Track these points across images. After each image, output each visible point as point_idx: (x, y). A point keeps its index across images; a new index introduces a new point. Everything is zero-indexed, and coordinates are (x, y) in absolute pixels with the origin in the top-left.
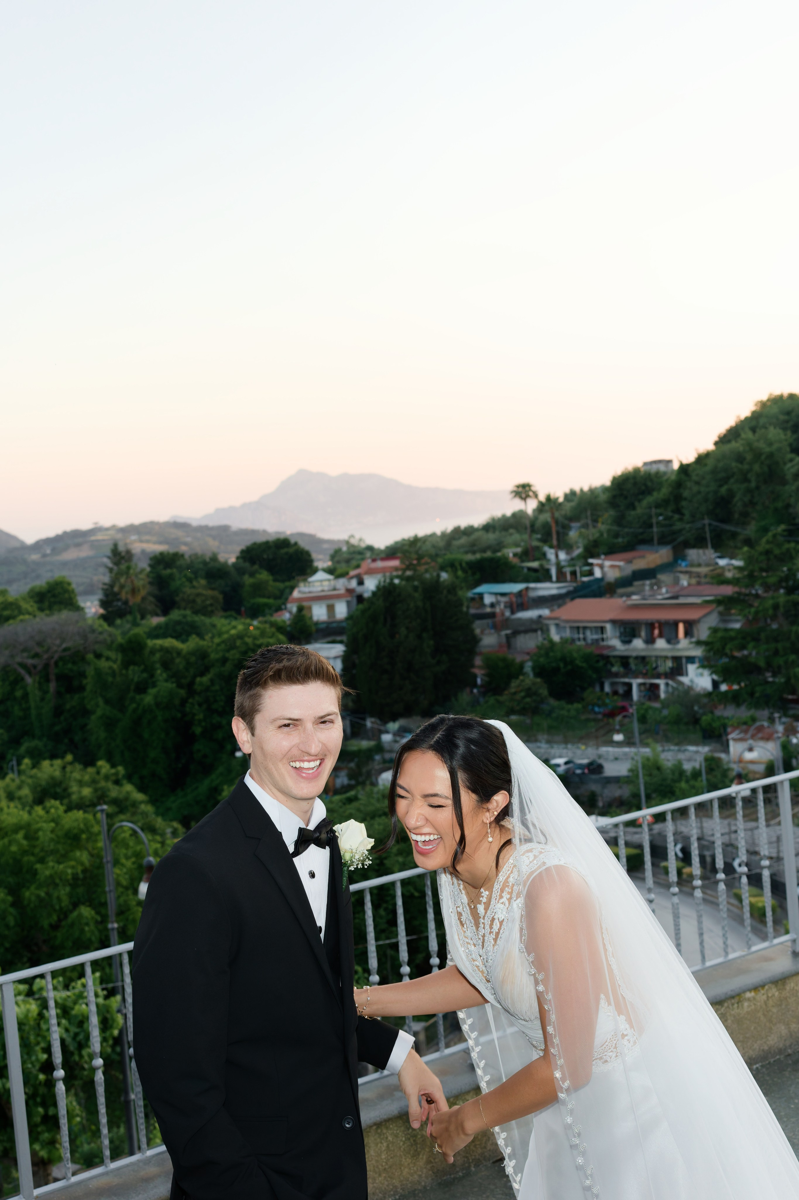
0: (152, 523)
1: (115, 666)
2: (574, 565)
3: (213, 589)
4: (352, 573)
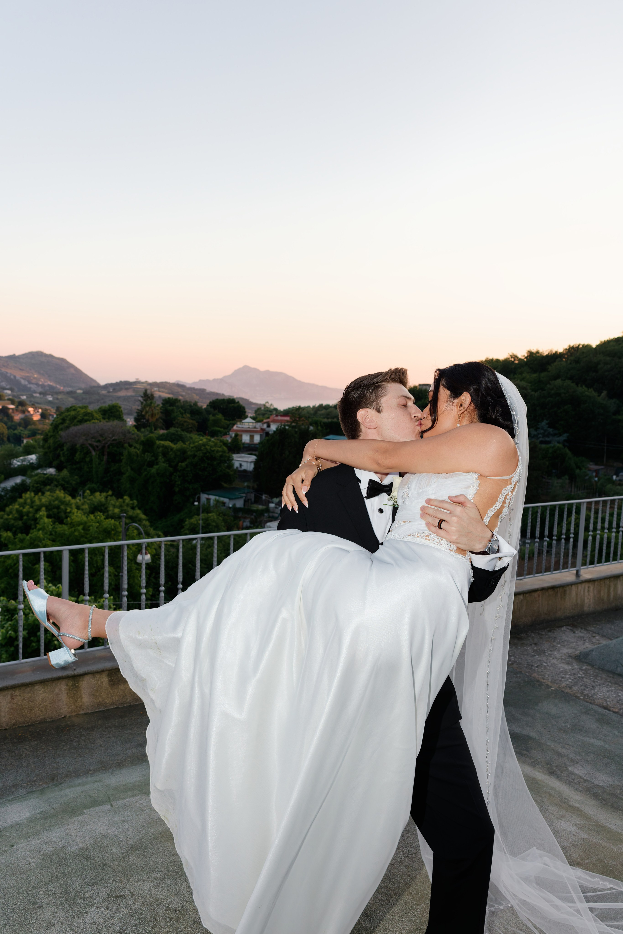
0: (166, 382)
1: (138, 452)
3: (193, 420)
4: (265, 421)
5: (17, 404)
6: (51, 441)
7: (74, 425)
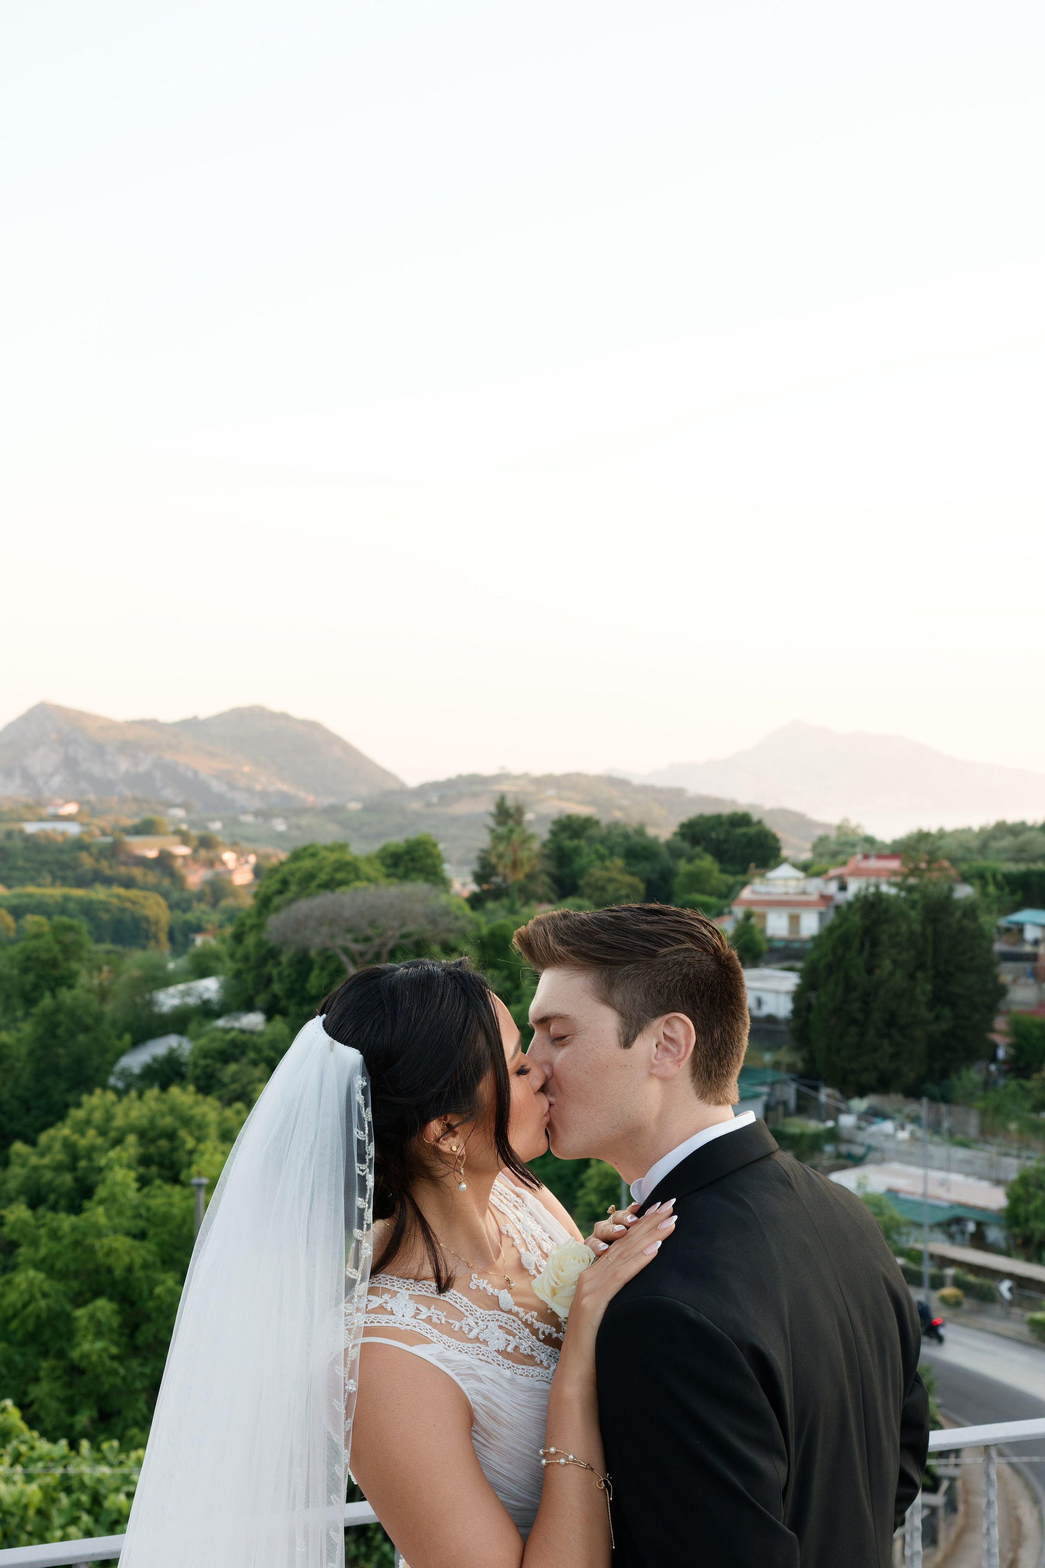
3: (633, 874)
4: (833, 872)
5: (195, 843)
6: (250, 940)
7: (310, 895)
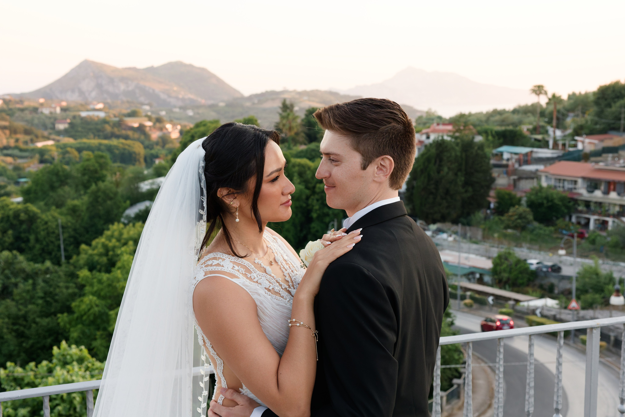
2: (565, 140)
4: (424, 131)
5: (154, 120)
